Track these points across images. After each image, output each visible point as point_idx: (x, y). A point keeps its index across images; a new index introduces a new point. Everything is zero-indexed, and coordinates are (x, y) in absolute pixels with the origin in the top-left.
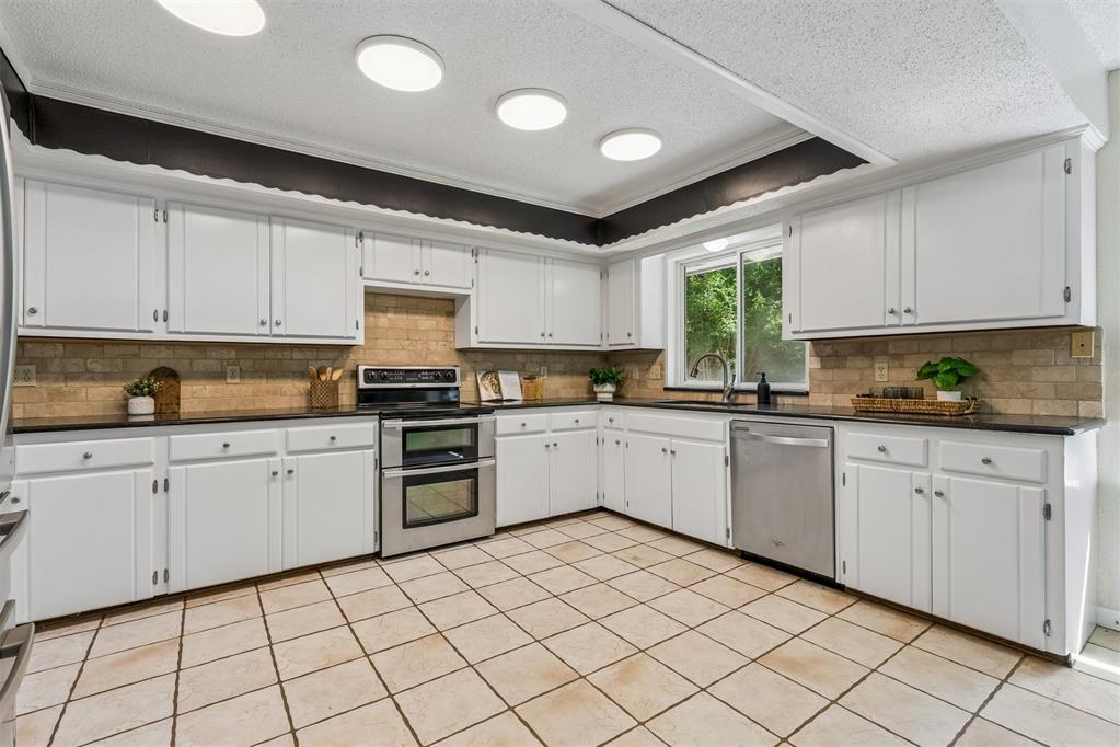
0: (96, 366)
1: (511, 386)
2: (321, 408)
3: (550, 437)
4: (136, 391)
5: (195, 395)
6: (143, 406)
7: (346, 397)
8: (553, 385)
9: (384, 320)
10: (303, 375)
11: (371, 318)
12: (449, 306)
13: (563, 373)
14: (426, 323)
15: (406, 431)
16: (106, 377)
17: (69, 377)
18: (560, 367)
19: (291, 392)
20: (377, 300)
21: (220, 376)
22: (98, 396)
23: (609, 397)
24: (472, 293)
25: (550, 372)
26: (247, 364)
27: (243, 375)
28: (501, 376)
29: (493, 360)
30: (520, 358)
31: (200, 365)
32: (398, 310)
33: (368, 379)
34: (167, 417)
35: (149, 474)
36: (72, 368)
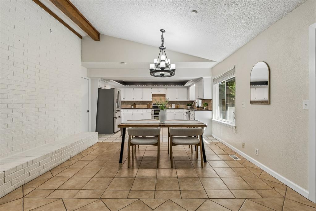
0: (129, 103)
1: (174, 106)
2: (149, 108)
3: (175, 113)
4: (132, 106)
5: (137, 106)
6: (133, 107)
7: (151, 107)
8: (181, 106)
9: (156, 98)
10: (147, 104)
11: (154, 97)
12: (164, 95)
13: (184, 104)
14: (162, 97)
15: (154, 111)
16: (130, 104)
17: (128, 104)
18: (183, 103)
19: (146, 106)
20: (154, 95)
21: (139, 104)
22: (129, 106)
23: (190, 108)
24: (166, 94)
25: (181, 104)
26: (141, 103)
27: (141, 104)
28: (172, 105)
29: (171, 102)
30: (176, 102)
31: (137, 103)
32: (158, 96)
33: (153, 105)
34: (135, 108)
35: (132, 113)
36: (128, 103)
